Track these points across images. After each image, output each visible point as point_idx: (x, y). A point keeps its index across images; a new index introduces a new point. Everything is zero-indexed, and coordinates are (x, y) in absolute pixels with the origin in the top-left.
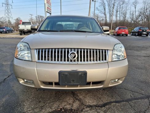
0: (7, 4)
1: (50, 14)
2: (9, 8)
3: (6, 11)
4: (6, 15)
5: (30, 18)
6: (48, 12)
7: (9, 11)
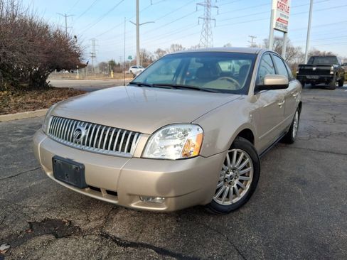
0: (207, 19)
1: (285, 32)
2: (209, 26)
3: (204, 33)
4: (203, 40)
5: (250, 44)
6: (279, 28)
7: (209, 33)
